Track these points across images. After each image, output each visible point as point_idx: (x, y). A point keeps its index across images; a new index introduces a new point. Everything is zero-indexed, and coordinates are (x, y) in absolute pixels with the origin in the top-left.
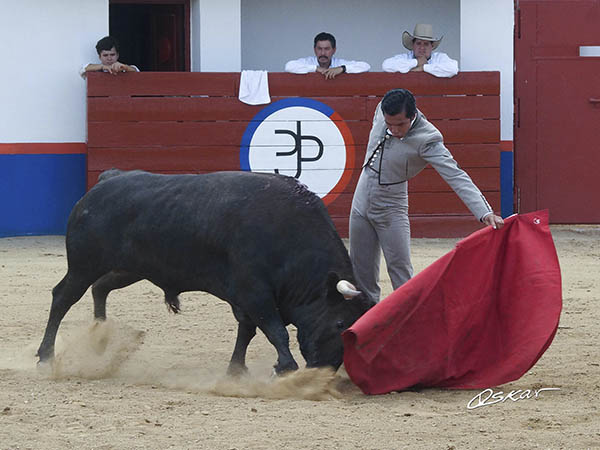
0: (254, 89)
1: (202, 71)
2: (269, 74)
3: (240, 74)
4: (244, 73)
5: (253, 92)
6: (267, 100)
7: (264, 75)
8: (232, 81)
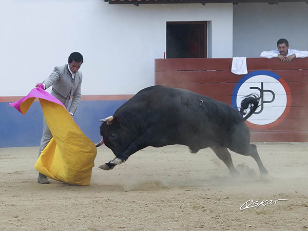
0: (239, 66)
1: (213, 58)
2: (247, 59)
3: (232, 59)
4: (234, 58)
5: (239, 68)
6: (246, 72)
7: (245, 59)
8: (228, 63)
